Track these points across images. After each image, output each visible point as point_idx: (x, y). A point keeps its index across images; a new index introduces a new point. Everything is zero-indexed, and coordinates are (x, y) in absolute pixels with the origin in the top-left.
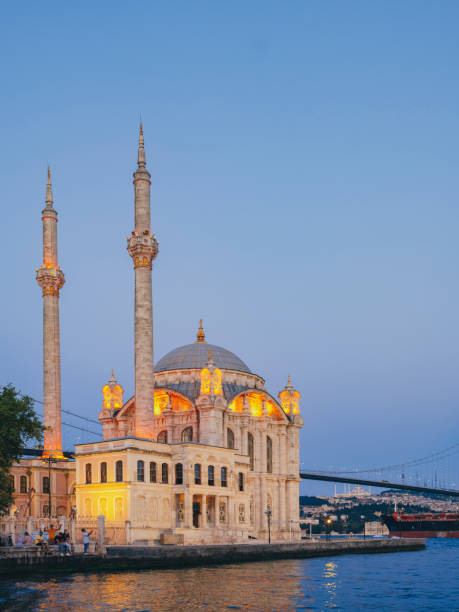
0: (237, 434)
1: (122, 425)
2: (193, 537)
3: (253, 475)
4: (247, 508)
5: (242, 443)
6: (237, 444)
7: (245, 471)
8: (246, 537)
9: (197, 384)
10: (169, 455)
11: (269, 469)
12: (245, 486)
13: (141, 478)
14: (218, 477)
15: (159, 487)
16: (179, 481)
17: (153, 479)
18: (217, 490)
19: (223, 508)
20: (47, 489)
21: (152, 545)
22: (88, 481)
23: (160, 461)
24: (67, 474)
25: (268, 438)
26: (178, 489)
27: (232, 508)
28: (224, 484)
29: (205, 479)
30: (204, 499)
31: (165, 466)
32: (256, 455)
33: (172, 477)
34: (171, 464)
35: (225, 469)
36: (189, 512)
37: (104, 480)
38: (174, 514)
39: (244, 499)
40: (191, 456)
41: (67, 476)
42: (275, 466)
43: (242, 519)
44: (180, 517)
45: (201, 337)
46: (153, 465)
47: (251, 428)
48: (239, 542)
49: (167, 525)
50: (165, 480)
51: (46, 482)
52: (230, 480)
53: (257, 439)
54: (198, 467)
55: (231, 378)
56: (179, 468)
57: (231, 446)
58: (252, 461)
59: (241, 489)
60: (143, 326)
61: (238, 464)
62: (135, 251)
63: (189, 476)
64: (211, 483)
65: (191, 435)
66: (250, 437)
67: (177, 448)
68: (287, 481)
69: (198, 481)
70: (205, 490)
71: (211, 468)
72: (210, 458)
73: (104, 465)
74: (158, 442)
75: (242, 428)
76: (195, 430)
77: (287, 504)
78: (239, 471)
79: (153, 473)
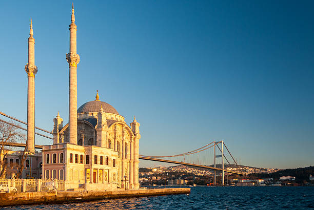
0: (113, 142)
2: (93, 187)
3: (119, 160)
4: (116, 174)
5: (114, 145)
6: (112, 146)
7: (115, 158)
8: (116, 187)
10: (83, 151)
11: (126, 157)
12: (116, 165)
13: (71, 161)
14: (104, 161)
15: (79, 165)
16: (88, 162)
17: (77, 162)
18: (104, 166)
19: (106, 174)
20: (28, 165)
22: (48, 162)
23: (80, 154)
25: (126, 144)
26: (87, 166)
27: (110, 174)
28: (107, 164)
29: (99, 162)
30: (98, 170)
31: (82, 156)
32: (121, 151)
33: (84, 160)
34: (84, 155)
35: (107, 157)
36: (91, 176)
37: (55, 162)
38: (84, 177)
39: (115, 170)
40: (93, 152)
41: (37, 159)
42: (129, 156)
43: (114, 179)
44: (88, 179)
45: (97, 98)
46: (76, 155)
47: (119, 139)
48: (112, 190)
49: (82, 182)
50: (82, 162)
51: (28, 162)
52: (110, 162)
53: (121, 144)
54: (96, 156)
56: (88, 157)
57: (110, 147)
58: (119, 154)
59: (114, 166)
61: (113, 155)
62: (70, 60)
63: (92, 160)
64: (101, 163)
65: (93, 141)
66: (118, 143)
68: (134, 162)
70: (99, 166)
71: (102, 157)
72: (101, 153)
73: (55, 155)
74: (78, 144)
75: (115, 139)
76: (94, 139)
77: (134, 173)
78: (112, 158)
79: (76, 159)
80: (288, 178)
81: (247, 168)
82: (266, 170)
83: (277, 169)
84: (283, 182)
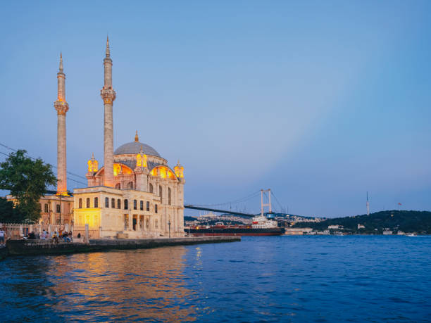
0: (154, 186)
1: (97, 180)
2: (133, 235)
3: (162, 205)
5: (156, 190)
6: (154, 191)
7: (158, 203)
8: (158, 234)
9: (135, 162)
10: (121, 195)
11: (170, 203)
12: (158, 211)
13: (107, 206)
14: (145, 206)
15: (116, 210)
16: (126, 208)
17: (113, 207)
18: (145, 213)
19: (147, 221)
20: (58, 210)
21: (112, 239)
22: (80, 207)
23: (116, 198)
24: (69, 203)
25: (169, 189)
26: (126, 212)
27: (152, 222)
28: (148, 210)
29: (139, 207)
30: (138, 217)
31: (119, 200)
32: (163, 196)
33: (123, 205)
34: (122, 200)
35: (148, 202)
36: (131, 223)
37: (88, 206)
38: (123, 224)
39: (157, 217)
40: (132, 196)
41: (69, 204)
42: (172, 201)
43: (157, 227)
44: (126, 225)
45: (137, 139)
46: (113, 200)
47: (161, 183)
48: (155, 237)
49: (120, 229)
50: (119, 207)
51: (58, 208)
52: (151, 208)
53: (163, 189)
54: (135, 201)
55: (151, 159)
56: (126, 201)
57: (151, 191)
58: (161, 199)
59: (156, 212)
60: (108, 132)
61: (155, 200)
62: (104, 96)
63: (131, 205)
64: (142, 209)
65: (132, 186)
66: (160, 187)
67: (125, 192)
68: (178, 209)
69: (135, 208)
70: (139, 212)
71: (142, 202)
72: (141, 197)
73: (88, 199)
74: (116, 188)
75: (157, 183)
76: (134, 183)
77: (178, 220)
78: (155, 203)
79: (113, 204)
80: (336, 227)
81: (295, 217)
82: (314, 219)
83: (324, 218)
84: (332, 231)
